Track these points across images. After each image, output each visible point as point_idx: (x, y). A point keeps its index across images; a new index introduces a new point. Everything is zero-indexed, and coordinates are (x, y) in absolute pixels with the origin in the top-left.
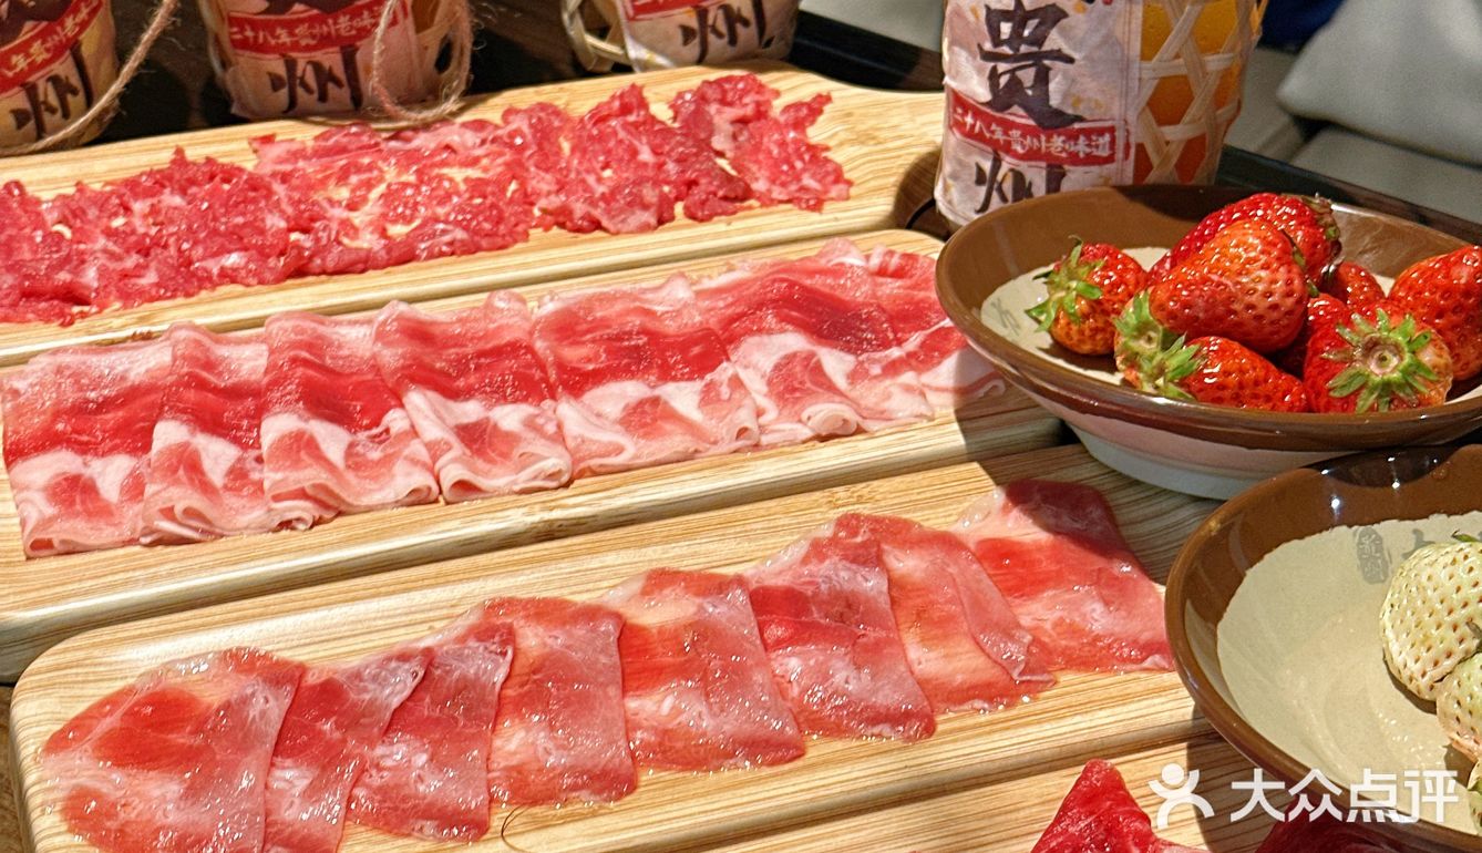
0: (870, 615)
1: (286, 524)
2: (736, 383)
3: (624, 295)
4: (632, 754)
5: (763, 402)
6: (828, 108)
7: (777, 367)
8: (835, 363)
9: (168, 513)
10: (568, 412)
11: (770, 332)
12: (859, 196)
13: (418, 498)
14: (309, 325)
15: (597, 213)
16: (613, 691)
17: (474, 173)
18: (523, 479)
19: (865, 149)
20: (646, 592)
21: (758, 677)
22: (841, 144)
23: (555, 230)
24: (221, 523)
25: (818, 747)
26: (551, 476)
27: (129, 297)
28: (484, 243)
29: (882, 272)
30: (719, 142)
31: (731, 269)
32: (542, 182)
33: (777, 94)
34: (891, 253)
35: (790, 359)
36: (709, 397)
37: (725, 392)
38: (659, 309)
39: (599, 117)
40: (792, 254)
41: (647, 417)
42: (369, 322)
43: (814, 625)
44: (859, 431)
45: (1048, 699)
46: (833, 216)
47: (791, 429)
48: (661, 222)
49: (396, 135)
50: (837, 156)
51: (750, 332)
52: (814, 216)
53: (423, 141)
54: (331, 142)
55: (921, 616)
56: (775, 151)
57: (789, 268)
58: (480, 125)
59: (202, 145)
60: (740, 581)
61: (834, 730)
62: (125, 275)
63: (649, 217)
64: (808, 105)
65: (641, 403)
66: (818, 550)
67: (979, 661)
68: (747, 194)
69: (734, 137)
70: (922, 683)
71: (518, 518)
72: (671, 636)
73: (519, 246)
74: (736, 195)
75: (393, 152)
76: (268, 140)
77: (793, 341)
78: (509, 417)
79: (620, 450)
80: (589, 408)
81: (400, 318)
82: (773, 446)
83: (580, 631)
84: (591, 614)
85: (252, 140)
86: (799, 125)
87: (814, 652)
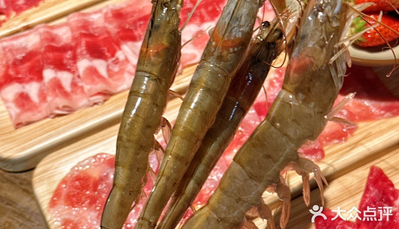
1: (95, 104)
9: (58, 108)
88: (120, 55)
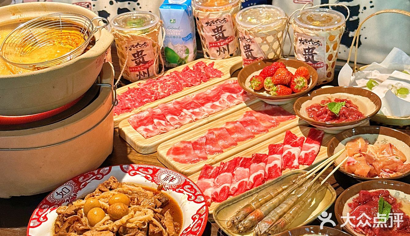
0: (255, 121)
1: (176, 128)
2: (223, 100)
3: (202, 93)
4: (235, 141)
5: (228, 102)
6: (214, 64)
7: (227, 98)
8: (234, 95)
9: (162, 130)
10: (203, 108)
11: (224, 93)
12: (225, 74)
13: (191, 122)
14: (164, 105)
15: (192, 84)
16: (229, 135)
17: (171, 82)
18: (203, 117)
19: (223, 68)
20: (227, 125)
21: (246, 130)
22: (219, 68)
23: (186, 87)
24: (168, 130)
25: (256, 136)
26: (206, 116)
27: (136, 107)
28: (179, 91)
29: (234, 83)
30: (202, 71)
31: (214, 87)
32: (181, 81)
33: (206, 63)
34: (234, 81)
35: (228, 96)
36: (220, 103)
37: (222, 102)
38: (207, 94)
39: (184, 71)
40: (221, 83)
41: (213, 107)
42: (171, 103)
43: (249, 124)
44: (241, 103)
45: (280, 125)
46: (223, 78)
47: (232, 104)
48: (201, 83)
49: (157, 79)
50: (220, 69)
51: (221, 94)
52: (221, 78)
53: (161, 79)
54: (149, 82)
55: (261, 120)
56: (211, 71)
57: (222, 85)
58: (168, 76)
59: (131, 86)
60: (237, 121)
61: (257, 134)
62: (134, 105)
63: (199, 83)
64: (212, 64)
65: (212, 105)
66: (245, 116)
67: (270, 123)
68: (210, 77)
69: (204, 70)
70: (265, 127)
71: (205, 121)
72: (233, 128)
73: (183, 90)
74: (209, 78)
75: (158, 82)
76: (140, 83)
77: (228, 94)
78: (197, 110)
79: (213, 111)
80: (205, 107)
81: (176, 101)
82: (231, 107)
83: (221, 130)
84: (222, 128)
85: (138, 84)
86: (212, 67)
87: (251, 127)
88: (183, 114)
